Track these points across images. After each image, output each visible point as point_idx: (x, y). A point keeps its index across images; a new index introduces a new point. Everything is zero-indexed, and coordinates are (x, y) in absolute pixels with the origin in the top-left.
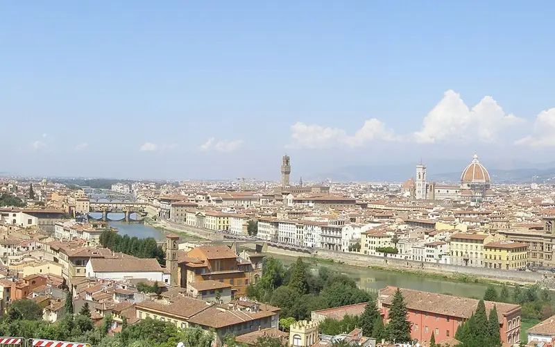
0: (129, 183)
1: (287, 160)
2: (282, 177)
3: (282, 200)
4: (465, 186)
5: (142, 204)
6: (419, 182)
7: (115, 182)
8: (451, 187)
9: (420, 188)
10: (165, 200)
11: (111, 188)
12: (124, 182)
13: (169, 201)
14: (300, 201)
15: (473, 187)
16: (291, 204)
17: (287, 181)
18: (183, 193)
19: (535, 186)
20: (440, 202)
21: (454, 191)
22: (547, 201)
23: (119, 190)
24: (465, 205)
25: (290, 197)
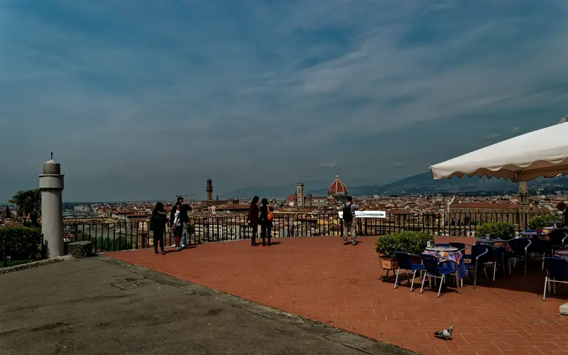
0: (89, 205)
1: (210, 182)
2: (207, 194)
3: (207, 210)
4: (331, 197)
5: (103, 218)
6: (299, 195)
7: (77, 204)
8: (322, 198)
9: (300, 199)
10: (121, 214)
11: (74, 208)
12: (84, 204)
13: (125, 214)
14: (221, 210)
15: (337, 198)
16: (214, 213)
17: (210, 197)
18: (135, 208)
19: (376, 197)
20: (316, 207)
21: (323, 201)
22: (389, 205)
23: (81, 210)
24: (332, 209)
25: (213, 208)
